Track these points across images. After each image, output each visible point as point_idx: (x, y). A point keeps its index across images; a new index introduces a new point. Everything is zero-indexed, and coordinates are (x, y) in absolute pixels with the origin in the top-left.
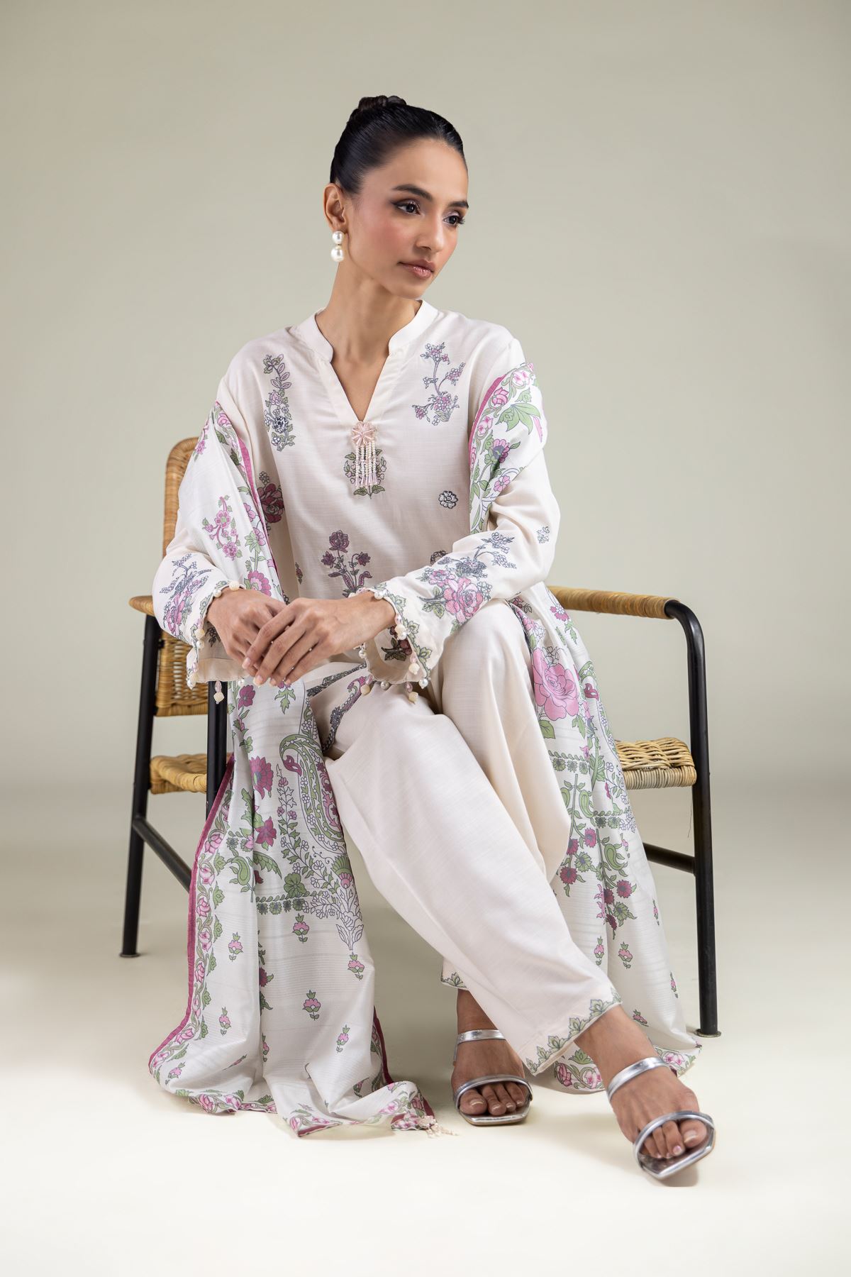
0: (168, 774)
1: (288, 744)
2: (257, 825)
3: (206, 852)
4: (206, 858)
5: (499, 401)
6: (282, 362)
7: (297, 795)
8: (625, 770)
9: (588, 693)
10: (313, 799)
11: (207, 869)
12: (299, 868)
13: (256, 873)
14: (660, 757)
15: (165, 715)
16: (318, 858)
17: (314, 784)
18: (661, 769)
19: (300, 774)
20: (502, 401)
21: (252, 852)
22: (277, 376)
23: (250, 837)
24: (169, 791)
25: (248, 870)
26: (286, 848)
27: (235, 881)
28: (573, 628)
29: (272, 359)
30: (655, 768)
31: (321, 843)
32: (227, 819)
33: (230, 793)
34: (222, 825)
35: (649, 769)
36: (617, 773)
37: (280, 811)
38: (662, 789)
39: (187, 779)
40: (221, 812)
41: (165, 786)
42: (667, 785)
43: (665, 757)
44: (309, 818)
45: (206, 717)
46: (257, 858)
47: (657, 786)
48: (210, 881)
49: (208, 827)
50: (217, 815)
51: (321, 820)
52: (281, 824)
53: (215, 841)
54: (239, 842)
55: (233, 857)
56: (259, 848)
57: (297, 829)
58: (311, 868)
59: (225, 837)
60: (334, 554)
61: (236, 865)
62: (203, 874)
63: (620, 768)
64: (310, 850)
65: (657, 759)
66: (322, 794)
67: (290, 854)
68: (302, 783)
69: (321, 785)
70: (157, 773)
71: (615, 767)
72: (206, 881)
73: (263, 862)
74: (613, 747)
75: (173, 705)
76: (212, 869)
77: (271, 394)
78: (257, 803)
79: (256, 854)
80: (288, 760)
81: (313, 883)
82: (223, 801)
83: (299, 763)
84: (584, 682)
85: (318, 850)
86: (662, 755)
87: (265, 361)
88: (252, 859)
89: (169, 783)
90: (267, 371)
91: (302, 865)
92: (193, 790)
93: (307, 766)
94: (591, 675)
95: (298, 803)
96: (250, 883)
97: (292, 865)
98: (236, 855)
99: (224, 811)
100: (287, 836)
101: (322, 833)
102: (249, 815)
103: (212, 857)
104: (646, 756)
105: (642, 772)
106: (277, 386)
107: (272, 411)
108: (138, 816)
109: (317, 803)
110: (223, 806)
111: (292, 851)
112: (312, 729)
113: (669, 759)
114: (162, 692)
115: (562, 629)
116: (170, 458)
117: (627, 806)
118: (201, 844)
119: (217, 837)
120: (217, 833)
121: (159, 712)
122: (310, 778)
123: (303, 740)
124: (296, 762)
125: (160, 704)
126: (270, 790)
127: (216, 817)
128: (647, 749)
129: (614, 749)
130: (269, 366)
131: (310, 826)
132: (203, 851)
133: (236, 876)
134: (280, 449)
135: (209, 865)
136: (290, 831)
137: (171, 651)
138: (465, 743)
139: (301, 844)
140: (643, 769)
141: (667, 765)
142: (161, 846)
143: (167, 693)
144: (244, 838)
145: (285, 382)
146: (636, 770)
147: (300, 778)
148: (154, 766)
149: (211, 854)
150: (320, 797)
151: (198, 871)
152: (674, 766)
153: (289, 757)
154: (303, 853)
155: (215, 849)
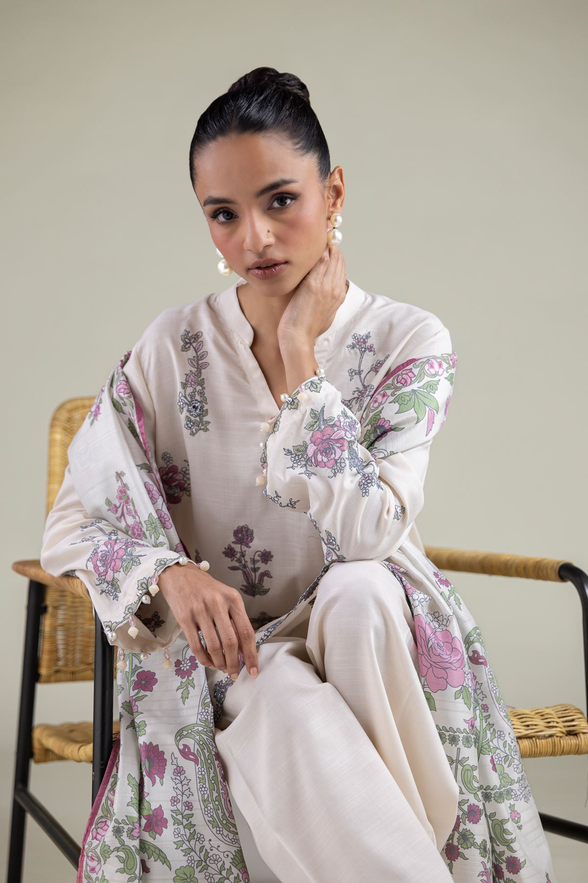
0: (51, 743)
1: (185, 733)
2: (145, 813)
3: (93, 839)
4: (93, 846)
5: (403, 381)
6: (199, 340)
7: (194, 786)
8: (519, 738)
9: (475, 659)
10: (211, 790)
11: (94, 858)
12: (193, 862)
13: (143, 862)
14: (555, 724)
15: (48, 681)
16: (215, 851)
17: (212, 775)
18: (557, 737)
19: (197, 763)
20: (406, 382)
21: (138, 841)
22: (195, 354)
23: (137, 825)
24: (52, 760)
25: (134, 858)
26: (180, 839)
27: (121, 871)
28: (457, 595)
29: (190, 335)
30: (551, 736)
31: (219, 836)
32: (113, 805)
33: (116, 777)
34: (108, 811)
35: (545, 737)
36: (509, 741)
37: (174, 801)
38: (558, 757)
39: (71, 750)
40: (108, 798)
41: (48, 755)
42: (563, 753)
43: (561, 725)
44: (206, 809)
45: (91, 684)
46: (143, 847)
47: (553, 754)
48: (97, 869)
49: (94, 814)
50: (103, 801)
51: (220, 812)
52: (174, 815)
53: (101, 828)
54: (125, 830)
55: (119, 845)
56: (147, 836)
57: (193, 820)
58: (206, 863)
59: (111, 824)
60: (237, 548)
61: (122, 854)
62: (90, 863)
63: (513, 735)
64: (206, 843)
65: (553, 727)
66: (220, 786)
67: (184, 845)
68: (200, 773)
69: (219, 774)
70: (41, 744)
71: (507, 735)
72: (93, 870)
73: (150, 852)
74: (505, 714)
75: (57, 672)
76: (98, 857)
77: (187, 375)
78: (146, 790)
79: (142, 842)
80: (184, 749)
81: (207, 878)
82: (109, 787)
83: (196, 753)
84: (471, 649)
85: (215, 843)
86: (557, 723)
87: (183, 337)
88: (138, 847)
89: (52, 752)
90: (185, 349)
91: (197, 858)
92: (78, 759)
93: (205, 757)
94: (479, 642)
95: (195, 793)
96: (137, 872)
97: (186, 858)
98: (122, 843)
99: (111, 796)
100: (181, 827)
101: (220, 826)
102: (136, 801)
103: (98, 844)
104: (541, 724)
105: (537, 740)
106: (194, 366)
107: (187, 394)
108: (20, 786)
109: (215, 794)
110: (109, 791)
111: (187, 843)
112: (209, 717)
113: (564, 727)
114: (45, 658)
115: (447, 593)
116: (54, 419)
117: (520, 775)
118: (88, 831)
119: (104, 824)
120: (104, 820)
121: (42, 679)
122: (208, 769)
123: (200, 729)
124: (192, 751)
125: (43, 671)
126: (162, 778)
127: (102, 804)
128: (542, 715)
129: (506, 716)
130: (187, 343)
131: (207, 818)
132: (89, 839)
133: (122, 866)
134: (193, 434)
135: (96, 853)
136: (185, 822)
137: (54, 616)
138: (349, 709)
139: (196, 837)
140: (538, 737)
141: (563, 733)
142: (44, 817)
143: (50, 660)
144: (130, 826)
145: (203, 361)
146: (530, 737)
147: (197, 767)
148: (37, 734)
149: (98, 842)
150: (218, 788)
151: (85, 860)
152: (570, 733)
153: (185, 746)
154: (198, 846)
155: (102, 836)
